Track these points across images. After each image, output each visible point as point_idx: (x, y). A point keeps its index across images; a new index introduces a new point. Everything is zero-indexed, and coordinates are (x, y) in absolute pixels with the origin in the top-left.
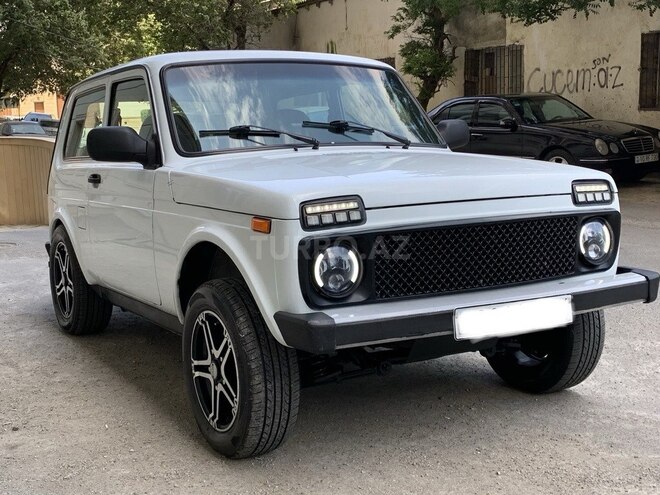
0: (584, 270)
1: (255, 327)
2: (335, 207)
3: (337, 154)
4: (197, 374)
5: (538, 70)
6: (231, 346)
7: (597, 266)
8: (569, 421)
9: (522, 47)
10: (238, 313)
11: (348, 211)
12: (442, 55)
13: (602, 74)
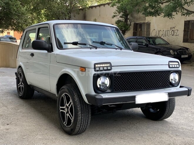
0: (171, 86)
1: (79, 98)
2: (104, 65)
3: (102, 51)
4: (61, 111)
5: (155, 30)
6: (72, 103)
7: (174, 85)
8: (165, 128)
9: (150, 23)
10: (75, 94)
11: (107, 67)
12: (127, 24)
13: (173, 32)
